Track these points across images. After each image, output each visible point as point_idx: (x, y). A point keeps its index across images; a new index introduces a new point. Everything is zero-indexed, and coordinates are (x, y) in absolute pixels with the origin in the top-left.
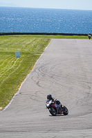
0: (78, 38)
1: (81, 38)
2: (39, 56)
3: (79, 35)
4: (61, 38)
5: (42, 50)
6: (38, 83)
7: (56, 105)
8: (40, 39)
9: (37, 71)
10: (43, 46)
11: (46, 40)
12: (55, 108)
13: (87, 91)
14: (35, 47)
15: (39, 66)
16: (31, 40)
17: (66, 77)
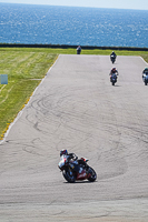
2: (38, 83)
3: (104, 48)
4: (74, 53)
5: (43, 73)
6: (36, 125)
8: (40, 54)
9: (35, 105)
10: (46, 66)
11: (50, 56)
14: (32, 67)
15: (39, 98)
16: (26, 57)
17: (82, 117)
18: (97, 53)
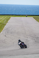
0: (22, 17)
1: (23, 17)
2: (6, 24)
3: (23, 15)
4: (15, 17)
5: (7, 22)
7: (22, 44)
8: (6, 17)
10: (8, 20)
11: (9, 18)
12: (22, 45)
13: (26, 39)
14: (4, 20)
15: (6, 28)
16: (2, 18)
17: (17, 33)
18: (21, 17)
